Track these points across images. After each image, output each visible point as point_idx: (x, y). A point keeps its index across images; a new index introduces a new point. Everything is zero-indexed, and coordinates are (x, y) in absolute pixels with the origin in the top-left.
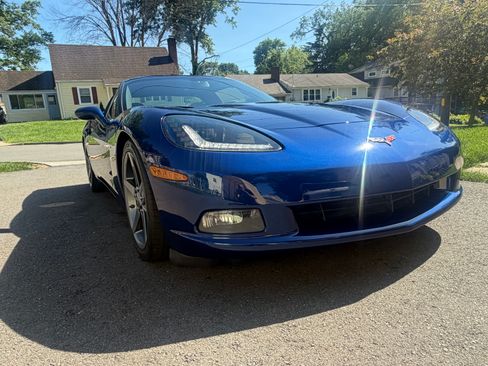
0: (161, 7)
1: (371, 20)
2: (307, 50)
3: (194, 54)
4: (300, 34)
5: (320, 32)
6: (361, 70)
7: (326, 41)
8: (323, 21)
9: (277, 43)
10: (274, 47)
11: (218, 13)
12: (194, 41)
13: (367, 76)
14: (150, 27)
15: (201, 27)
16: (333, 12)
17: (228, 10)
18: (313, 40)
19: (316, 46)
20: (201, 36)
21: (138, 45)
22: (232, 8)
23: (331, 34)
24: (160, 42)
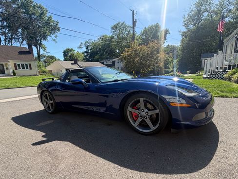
0: (20, 30)
1: (103, 46)
2: (83, 53)
3: (38, 51)
4: (80, 47)
5: (87, 48)
6: (103, 61)
7: (90, 51)
8: (88, 44)
9: (71, 50)
10: (71, 51)
11: (48, 36)
12: (38, 46)
13: (105, 63)
14: (14, 38)
15: (41, 41)
16: (91, 42)
17: (53, 36)
18: (86, 50)
19: (86, 52)
20: (41, 44)
21: (9, 45)
22: (54, 35)
23: (91, 49)
24: (21, 45)
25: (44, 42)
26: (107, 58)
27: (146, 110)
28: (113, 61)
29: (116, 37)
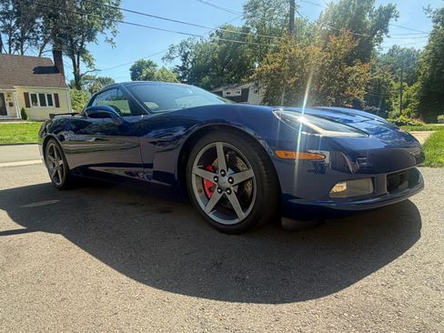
0: (39, 21)
1: (223, 54)
2: (175, 71)
3: (76, 67)
4: (169, 58)
5: (185, 57)
6: (220, 90)
7: (190, 66)
8: (187, 50)
9: (150, 64)
10: (148, 66)
11: (99, 33)
12: (76, 56)
13: (224, 93)
14: (28, 38)
15: (82, 44)
16: (195, 43)
17: (108, 32)
18: (180, 64)
19: (182, 68)
20: (82, 52)
21: (16, 53)
22: (111, 30)
23: (194, 60)
24: (41, 52)
25: (89, 46)
26: (229, 82)
27: (230, 171)
28: (243, 90)
29: (254, 31)
